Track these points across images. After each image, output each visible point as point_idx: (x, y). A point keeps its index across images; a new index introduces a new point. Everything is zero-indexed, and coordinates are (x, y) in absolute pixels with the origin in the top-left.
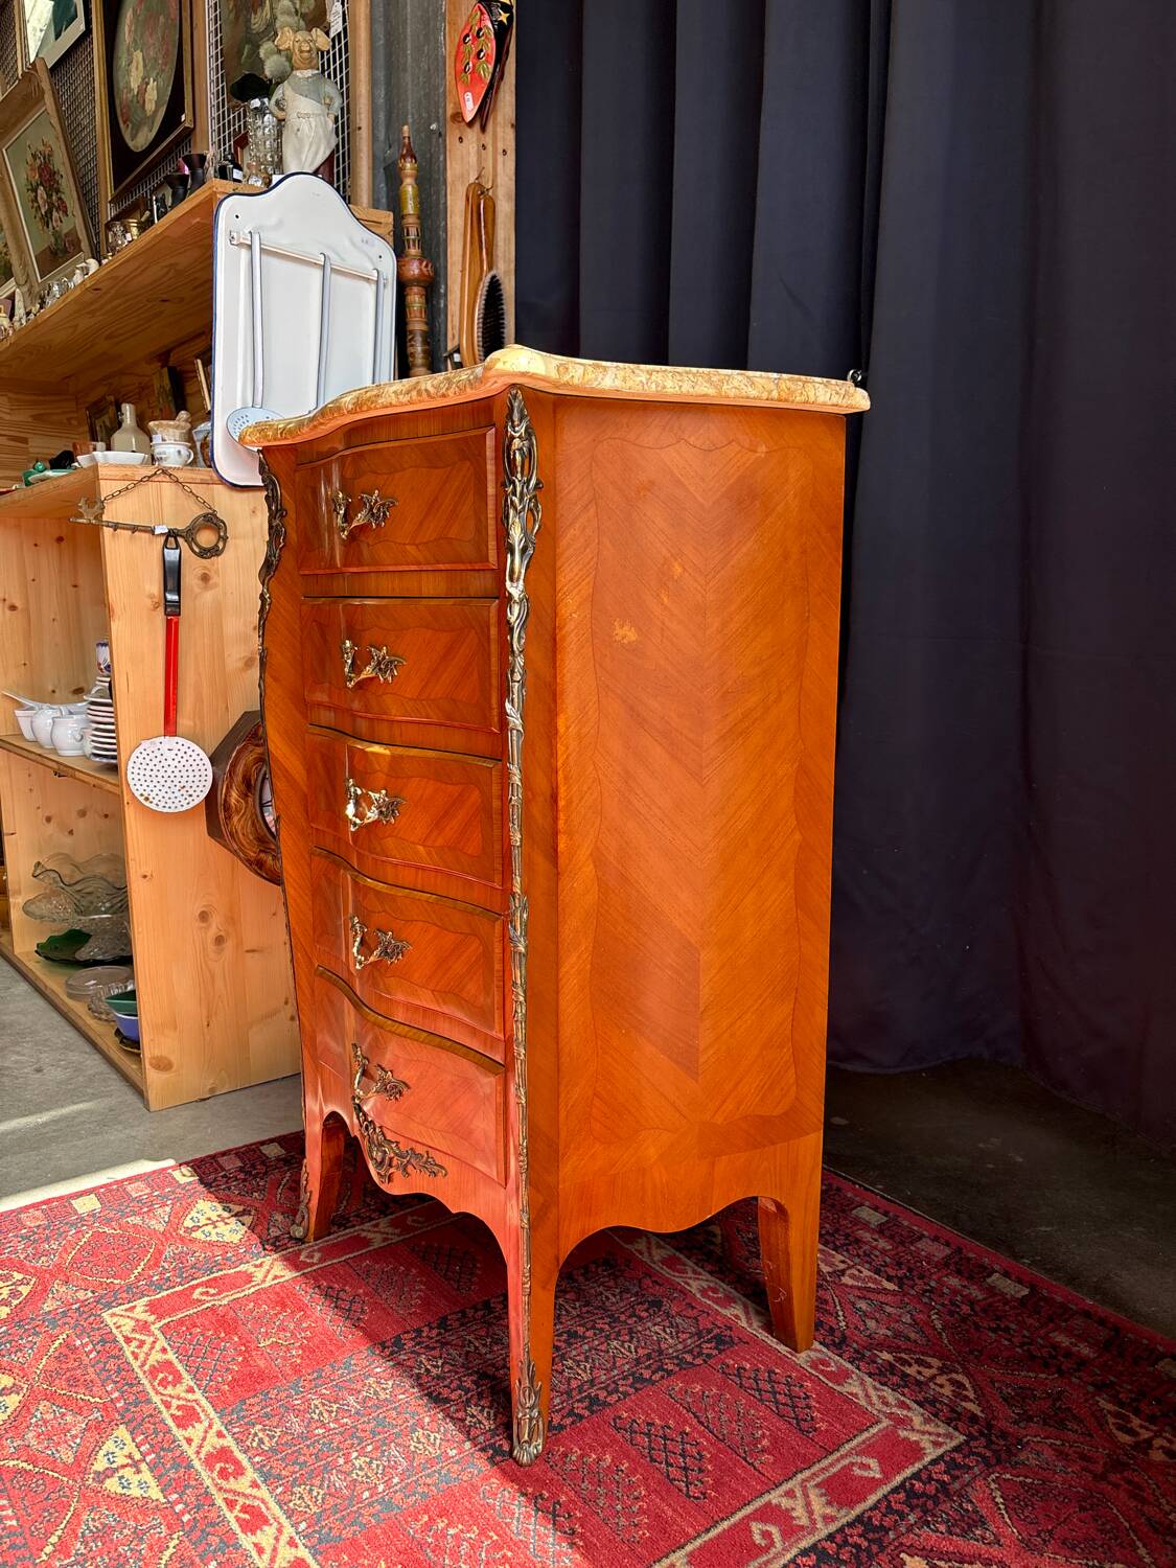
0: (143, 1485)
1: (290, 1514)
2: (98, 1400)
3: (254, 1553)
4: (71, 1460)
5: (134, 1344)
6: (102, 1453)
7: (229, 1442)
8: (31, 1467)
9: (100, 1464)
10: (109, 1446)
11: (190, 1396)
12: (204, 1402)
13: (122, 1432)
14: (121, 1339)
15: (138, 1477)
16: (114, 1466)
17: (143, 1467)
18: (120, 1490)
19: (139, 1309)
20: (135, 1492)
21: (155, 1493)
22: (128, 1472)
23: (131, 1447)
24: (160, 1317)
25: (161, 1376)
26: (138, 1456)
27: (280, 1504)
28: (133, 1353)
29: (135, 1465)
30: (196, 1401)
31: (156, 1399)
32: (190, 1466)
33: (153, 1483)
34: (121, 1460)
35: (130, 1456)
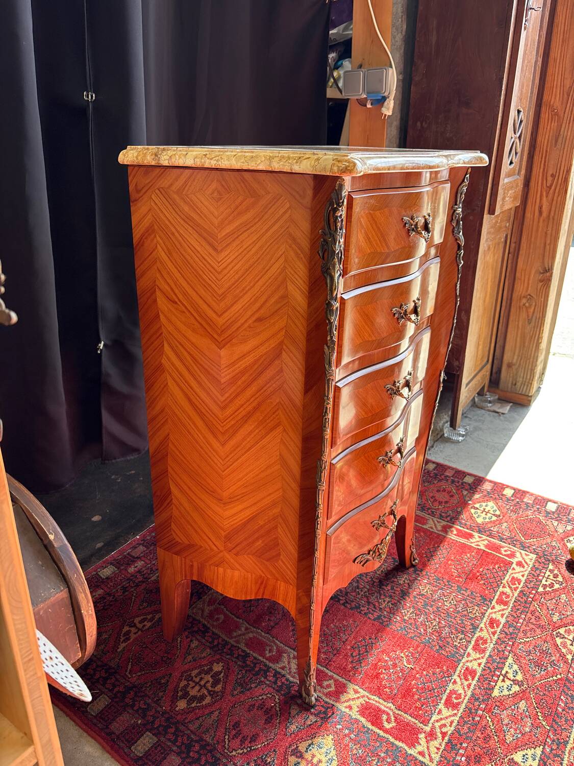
0: (510, 667)
1: (483, 614)
2: (488, 718)
3: (505, 616)
4: (523, 701)
5: (444, 730)
6: (511, 693)
7: (470, 650)
8: (539, 714)
9: (516, 688)
10: (506, 692)
11: (458, 680)
12: (458, 672)
13: (496, 693)
14: (446, 738)
15: (509, 671)
16: (512, 683)
17: (504, 672)
18: (519, 673)
19: (419, 748)
20: (515, 667)
21: (510, 660)
22: (510, 676)
23: (500, 684)
24: (420, 731)
25: (455, 701)
26: (501, 678)
27: (482, 619)
28: (450, 726)
29: (505, 676)
30: (459, 676)
31: (469, 693)
32: (490, 656)
33: (507, 664)
34: (508, 682)
35: (503, 681)
